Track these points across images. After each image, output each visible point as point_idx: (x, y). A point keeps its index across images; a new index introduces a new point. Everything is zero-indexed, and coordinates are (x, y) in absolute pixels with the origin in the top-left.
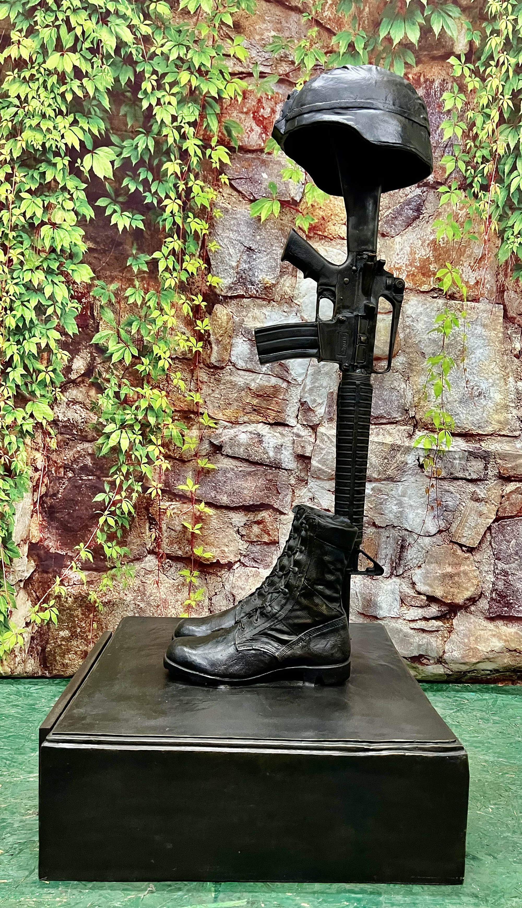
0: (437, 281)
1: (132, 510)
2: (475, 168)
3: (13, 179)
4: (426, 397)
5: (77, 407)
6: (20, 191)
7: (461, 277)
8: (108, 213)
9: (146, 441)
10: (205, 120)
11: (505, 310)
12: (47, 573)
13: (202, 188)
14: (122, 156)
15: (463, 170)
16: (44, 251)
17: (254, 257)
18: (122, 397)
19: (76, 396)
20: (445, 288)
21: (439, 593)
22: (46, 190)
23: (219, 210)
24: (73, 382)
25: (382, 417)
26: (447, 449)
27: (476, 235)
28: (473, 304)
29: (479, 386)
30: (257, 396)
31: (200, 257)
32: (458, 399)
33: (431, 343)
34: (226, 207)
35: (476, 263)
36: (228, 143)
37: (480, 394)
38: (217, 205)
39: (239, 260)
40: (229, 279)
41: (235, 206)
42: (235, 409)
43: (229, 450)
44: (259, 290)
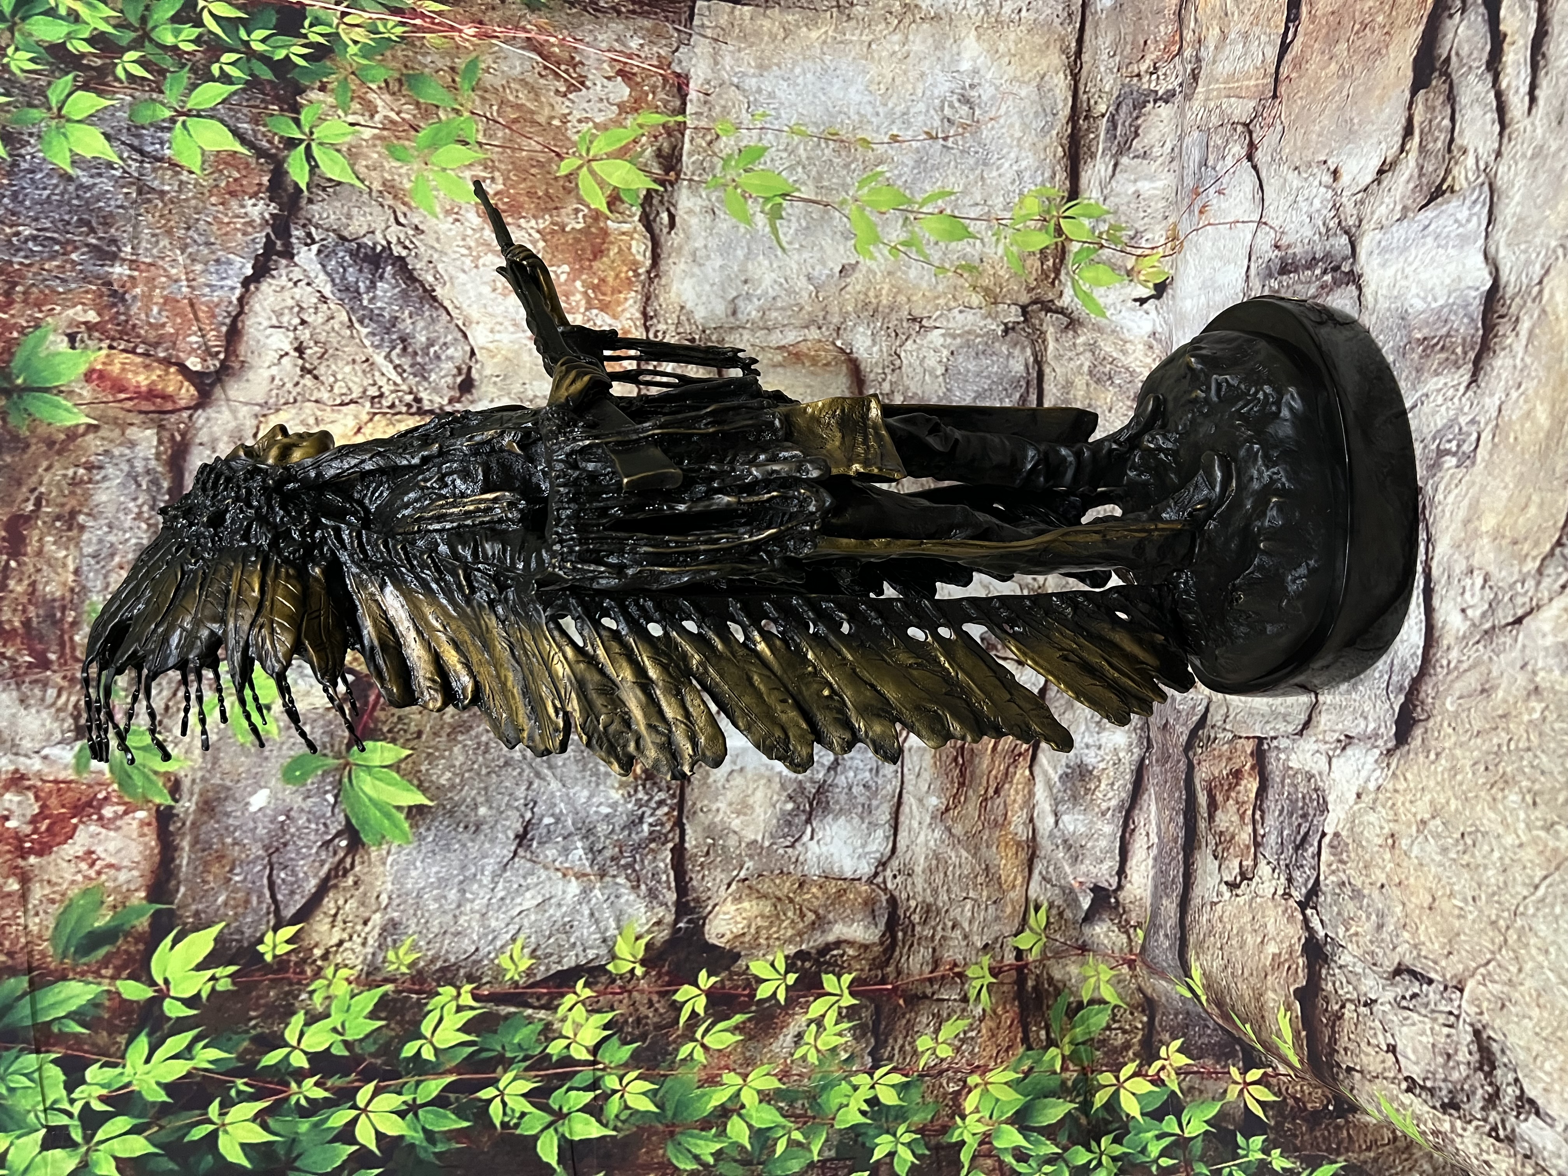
0: (621, 207)
2: (218, 49)
4: (971, 268)
10: (55, 1029)
13: (313, 1019)
15: (227, 91)
17: (547, 820)
20: (642, 183)
23: (391, 955)
27: (461, 65)
28: (693, 95)
29: (943, 102)
30: (962, 784)
31: (552, 1007)
32: (978, 172)
33: (814, 245)
34: (377, 931)
35: (556, 74)
36: (137, 941)
37: (965, 100)
38: (373, 961)
39: (560, 874)
40: (623, 900)
41: (373, 900)
42: (999, 853)
43: (1105, 866)
44: (657, 798)
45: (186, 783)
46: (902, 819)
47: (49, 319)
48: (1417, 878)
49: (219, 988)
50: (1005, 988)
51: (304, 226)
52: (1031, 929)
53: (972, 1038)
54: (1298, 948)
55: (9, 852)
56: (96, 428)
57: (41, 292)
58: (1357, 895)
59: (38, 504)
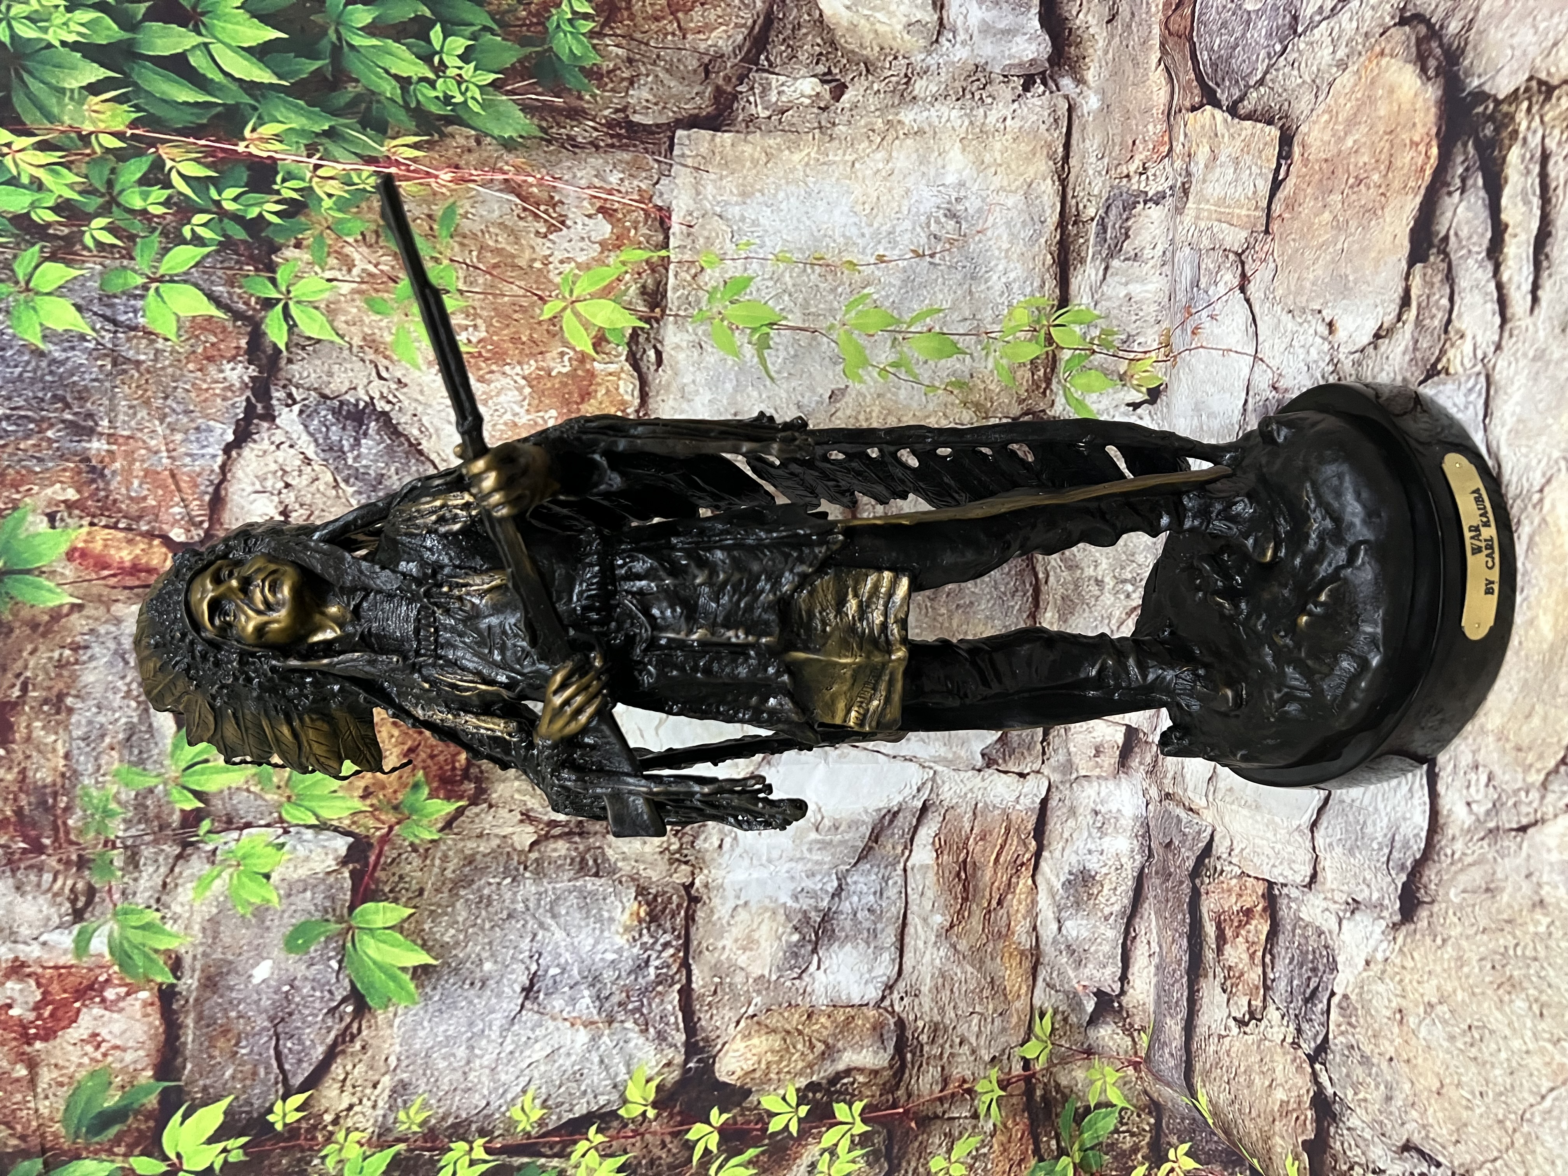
0: (608, 348)
2: (188, 211)
4: (961, 385)
7: (586, 267)
11: (693, 122)
15: (200, 254)
17: (553, 971)
20: (627, 322)
23: (402, 1115)
27: (438, 210)
28: (675, 227)
29: (929, 218)
30: (965, 899)
31: (564, 1154)
32: (966, 286)
33: (803, 372)
34: (387, 1093)
35: (536, 216)
36: (147, 1119)
37: (952, 215)
38: (383, 1123)
39: (568, 1024)
40: (632, 1045)
41: (382, 1063)
42: (1003, 964)
43: (1108, 971)
44: (662, 941)
45: (187, 960)
46: (907, 940)
47: (27, 500)
48: (1425, 1059)
49: (231, 1159)
50: (1014, 1100)
51: (284, 387)
52: (1037, 1038)
53: (985, 1155)
54: (1307, 1100)
55: (15, 1039)
56: (80, 607)
57: (18, 472)
58: (1365, 1061)
59: (24, 689)
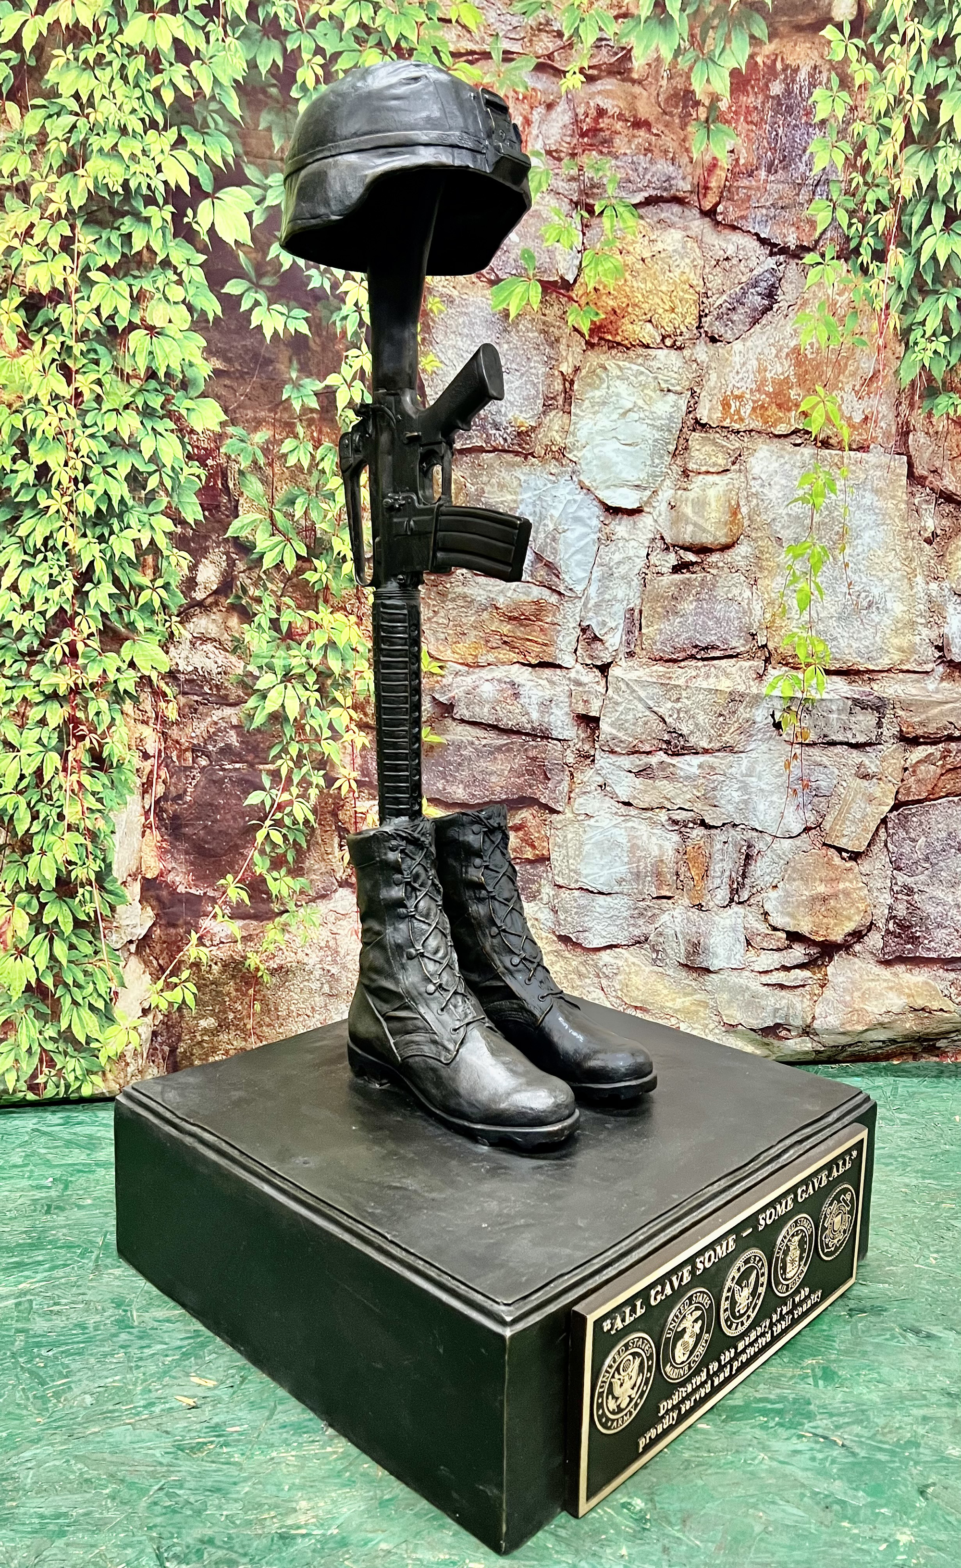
0: (802, 418)
1: (311, 818)
2: (864, 222)
3: (74, 247)
4: (784, 612)
5: (209, 647)
6: (87, 268)
7: (840, 409)
8: (245, 305)
9: (326, 701)
11: (910, 465)
12: (175, 926)
14: (267, 203)
15: (845, 226)
16: (137, 377)
18: (284, 628)
19: (206, 629)
20: (815, 429)
21: (805, 928)
22: (133, 265)
23: (437, 299)
24: (201, 604)
25: (714, 648)
26: (818, 697)
27: (865, 338)
28: (859, 455)
29: (868, 591)
32: (834, 614)
33: (791, 522)
35: (863, 385)
37: (870, 605)
42: (472, 643)
44: (508, 438)
47: (741, 141)
51: (785, 261)
56: (691, 161)
57: (753, 138)
59: (656, 135)
